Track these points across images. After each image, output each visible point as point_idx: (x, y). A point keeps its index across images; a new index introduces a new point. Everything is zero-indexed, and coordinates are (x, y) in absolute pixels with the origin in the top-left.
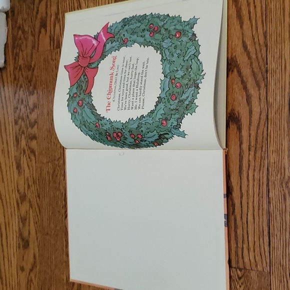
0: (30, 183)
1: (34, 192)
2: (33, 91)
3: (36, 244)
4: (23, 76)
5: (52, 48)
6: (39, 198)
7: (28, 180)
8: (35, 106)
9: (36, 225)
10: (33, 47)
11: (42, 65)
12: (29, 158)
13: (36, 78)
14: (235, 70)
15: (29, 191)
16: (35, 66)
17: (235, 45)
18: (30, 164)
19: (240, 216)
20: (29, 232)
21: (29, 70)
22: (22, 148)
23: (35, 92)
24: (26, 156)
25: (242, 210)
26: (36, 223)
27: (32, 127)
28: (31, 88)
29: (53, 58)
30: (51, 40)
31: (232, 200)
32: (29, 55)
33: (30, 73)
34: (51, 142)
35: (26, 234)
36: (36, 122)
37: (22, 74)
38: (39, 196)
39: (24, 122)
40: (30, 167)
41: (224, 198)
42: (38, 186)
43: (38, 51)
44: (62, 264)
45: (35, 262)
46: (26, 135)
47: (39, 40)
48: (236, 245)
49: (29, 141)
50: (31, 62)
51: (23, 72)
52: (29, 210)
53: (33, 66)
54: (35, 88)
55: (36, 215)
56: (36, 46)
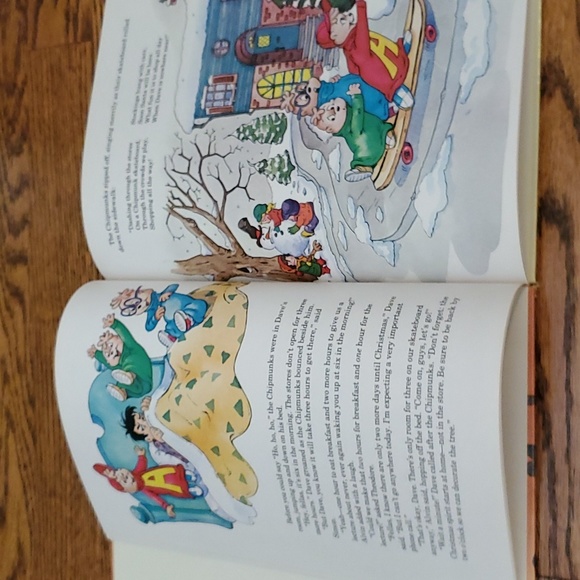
0: (9, 371)
1: (20, 392)
2: (21, 147)
3: (24, 516)
5: (71, 40)
6: (34, 407)
8: (25, 183)
9: (24, 473)
10: (22, 38)
11: (45, 79)
12: (8, 308)
13: (27, 111)
14: (558, 94)
15: (6, 391)
16: (24, 83)
17: (559, 31)
18: (9, 324)
19: (565, 451)
20: (6, 488)
21: (10, 93)
23: (25, 147)
25: (569, 438)
26: (25, 466)
27: (16, 233)
28: (14, 138)
29: (74, 64)
30: (68, 19)
32: (11, 57)
33: (12, 101)
34: (65, 269)
36: (25, 221)
40: (10, 331)
42: (30, 377)
43: (34, 47)
44: (91, 567)
45: (21, 562)
47: (36, 22)
48: (551, 523)
49: (7, 267)
50: (16, 74)
52: (7, 436)
53: (19, 83)
54: (24, 137)
55: (25, 449)
56: (30, 35)
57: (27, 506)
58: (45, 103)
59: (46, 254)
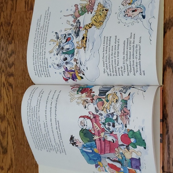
0: (8, 108)
1: (11, 114)
2: (12, 42)
3: (13, 151)
4: (3, 30)
5: (27, 10)
6: (15, 118)
7: (7, 105)
8: (13, 52)
9: (13, 138)
10: (12, 9)
11: (19, 22)
12: (8, 89)
13: (14, 31)
15: (8, 114)
16: (13, 22)
18: (8, 94)
20: (7, 142)
21: (9, 25)
22: (2, 82)
23: (13, 41)
24: (5, 88)
26: (13, 136)
27: (10, 67)
28: (10, 39)
29: (28, 17)
30: (26, 4)
31: (166, 123)
32: (9, 14)
33: (9, 28)
34: (25, 78)
35: (5, 144)
36: (13, 64)
37: (3, 28)
38: (15, 117)
39: (4, 64)
40: (9, 96)
41: (161, 122)
42: (14, 110)
43: (15, 12)
44: (32, 166)
45: (12, 164)
46: (5, 73)
47: (16, 4)
49: (8, 77)
50: (10, 20)
51: (4, 27)
52: (8, 127)
53: (11, 22)
54: (13, 39)
55: (13, 131)
56: (14, 8)
57: (14, 148)
58: (19, 29)
59: (19, 74)
